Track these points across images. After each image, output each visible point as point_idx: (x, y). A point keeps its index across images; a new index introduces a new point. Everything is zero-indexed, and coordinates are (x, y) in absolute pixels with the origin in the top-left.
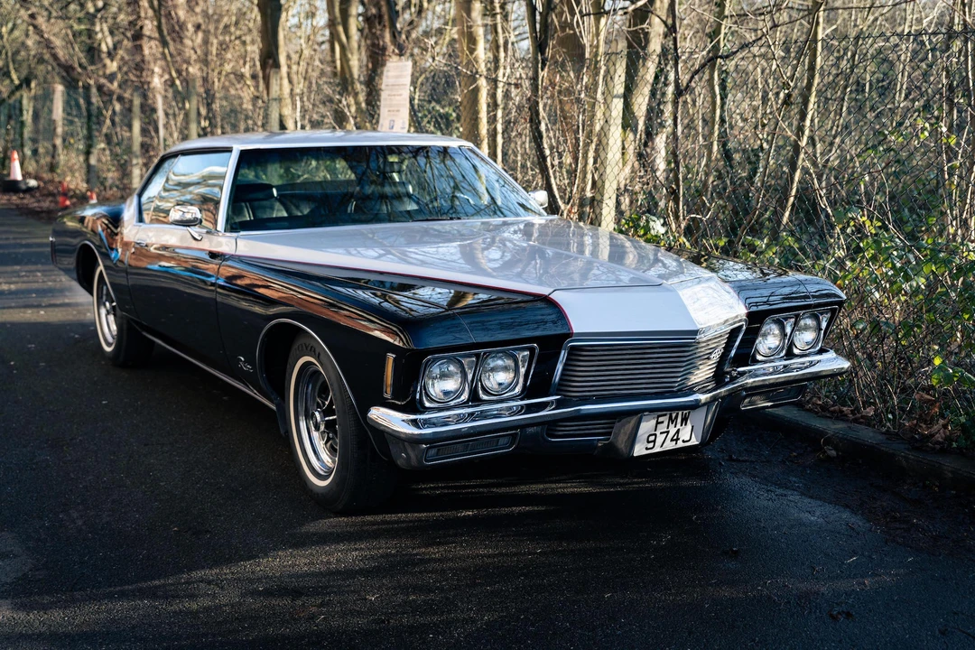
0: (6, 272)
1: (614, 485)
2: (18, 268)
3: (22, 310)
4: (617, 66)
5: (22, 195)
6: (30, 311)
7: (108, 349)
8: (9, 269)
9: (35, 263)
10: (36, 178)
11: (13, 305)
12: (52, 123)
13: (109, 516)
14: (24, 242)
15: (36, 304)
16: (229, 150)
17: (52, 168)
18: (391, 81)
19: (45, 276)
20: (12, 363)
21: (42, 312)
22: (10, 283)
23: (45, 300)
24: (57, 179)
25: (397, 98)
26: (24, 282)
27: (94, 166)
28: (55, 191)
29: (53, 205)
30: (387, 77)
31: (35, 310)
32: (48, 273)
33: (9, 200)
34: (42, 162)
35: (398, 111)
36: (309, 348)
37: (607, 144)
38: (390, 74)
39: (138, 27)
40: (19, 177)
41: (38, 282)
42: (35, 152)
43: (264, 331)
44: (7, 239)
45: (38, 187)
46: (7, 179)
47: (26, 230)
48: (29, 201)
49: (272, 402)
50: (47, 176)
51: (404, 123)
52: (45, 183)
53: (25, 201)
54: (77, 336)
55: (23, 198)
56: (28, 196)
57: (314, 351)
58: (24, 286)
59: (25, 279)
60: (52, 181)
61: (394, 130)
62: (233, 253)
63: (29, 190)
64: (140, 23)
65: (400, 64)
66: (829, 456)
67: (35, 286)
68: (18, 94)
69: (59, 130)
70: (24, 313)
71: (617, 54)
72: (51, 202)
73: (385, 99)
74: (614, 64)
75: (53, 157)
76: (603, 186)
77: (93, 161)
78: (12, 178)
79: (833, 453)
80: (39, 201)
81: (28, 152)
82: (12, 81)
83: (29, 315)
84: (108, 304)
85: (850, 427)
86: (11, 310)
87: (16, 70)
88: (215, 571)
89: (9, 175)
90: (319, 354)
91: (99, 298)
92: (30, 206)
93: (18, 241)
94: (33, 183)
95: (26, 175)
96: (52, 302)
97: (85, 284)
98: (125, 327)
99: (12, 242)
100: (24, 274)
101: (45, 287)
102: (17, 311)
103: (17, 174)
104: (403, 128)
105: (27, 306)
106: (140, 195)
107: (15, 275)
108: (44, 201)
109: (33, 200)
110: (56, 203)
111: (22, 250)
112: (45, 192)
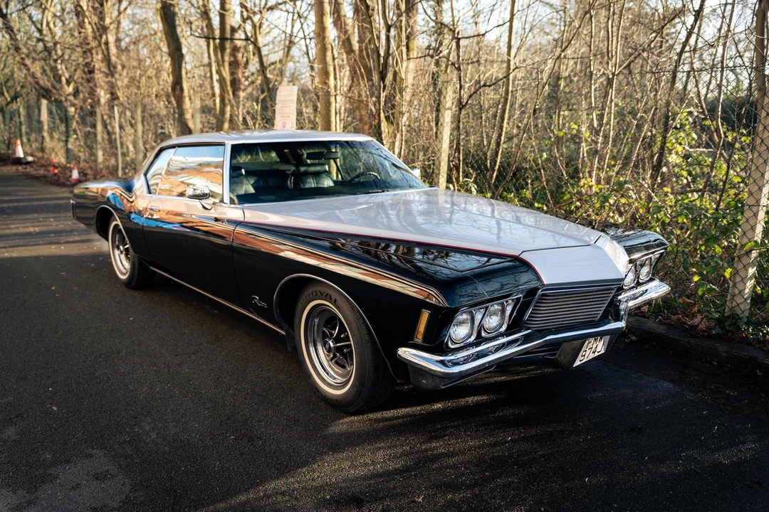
0: (28, 219)
1: (518, 373)
2: (36, 215)
3: (48, 246)
4: (448, 90)
5: (24, 166)
6: (54, 247)
7: (123, 277)
8: (30, 216)
9: (46, 212)
10: (32, 155)
11: (41, 242)
12: (40, 122)
13: (174, 427)
14: (35, 197)
15: (56, 241)
16: (222, 144)
17: (42, 150)
18: (283, 98)
19: (57, 221)
20: (53, 288)
21: (62, 248)
22: (34, 226)
23: (62, 238)
24: (46, 156)
25: (287, 108)
26: (43, 226)
27: (71, 149)
28: (46, 164)
29: (46, 173)
30: (280, 95)
31: (57, 246)
32: (58, 219)
33: (17, 169)
34: (34, 146)
35: (288, 117)
36: (324, 295)
37: (442, 138)
38: (281, 94)
39: (92, 66)
40: (22, 155)
41: (52, 225)
42: (29, 140)
43: (283, 281)
44: (23, 195)
45: (34, 162)
46: (14, 156)
47: (34, 189)
48: (29, 169)
49: (281, 328)
50: (40, 155)
51: (293, 124)
52: (38, 158)
53: (28, 170)
54: (92, 265)
55: (25, 168)
56: (28, 167)
57: (330, 297)
58: (44, 229)
59: (43, 223)
60: (43, 158)
61: (286, 129)
62: (242, 220)
63: (28, 163)
64: (93, 64)
65: (289, 87)
66: (632, 341)
67: (51, 228)
68: (10, 105)
69: (46, 127)
70: (50, 248)
71: (448, 82)
72: (45, 170)
73: (279, 110)
74: (446, 89)
75: (42, 143)
76: (440, 164)
77: (70, 146)
78: (17, 155)
79: (634, 338)
80: (36, 170)
81: (25, 140)
82: (6, 99)
83: (53, 250)
84: (121, 247)
85: (637, 320)
86: (41, 247)
87: (8, 92)
88: (283, 481)
89: (15, 154)
90: (335, 300)
91: (113, 242)
92: (32, 173)
93: (31, 197)
94: (30, 159)
95: (25, 153)
96: (67, 240)
97: (101, 233)
98: (137, 263)
99: (27, 197)
100: (41, 219)
101: (59, 229)
102: (45, 247)
103: (20, 153)
104: (292, 127)
105: (51, 243)
106: (145, 175)
107: (36, 220)
108: (40, 170)
109: (32, 170)
110: (48, 171)
111: (35, 203)
112: (39, 164)
